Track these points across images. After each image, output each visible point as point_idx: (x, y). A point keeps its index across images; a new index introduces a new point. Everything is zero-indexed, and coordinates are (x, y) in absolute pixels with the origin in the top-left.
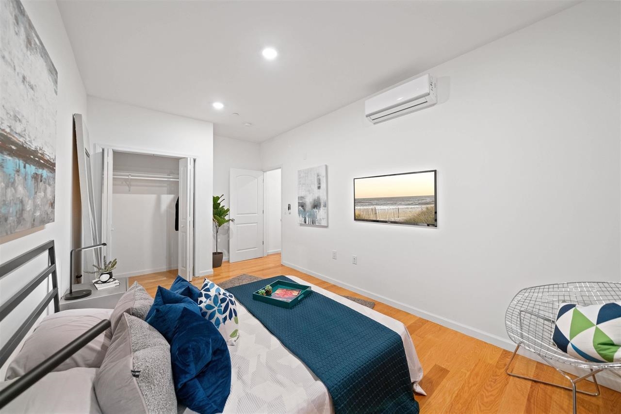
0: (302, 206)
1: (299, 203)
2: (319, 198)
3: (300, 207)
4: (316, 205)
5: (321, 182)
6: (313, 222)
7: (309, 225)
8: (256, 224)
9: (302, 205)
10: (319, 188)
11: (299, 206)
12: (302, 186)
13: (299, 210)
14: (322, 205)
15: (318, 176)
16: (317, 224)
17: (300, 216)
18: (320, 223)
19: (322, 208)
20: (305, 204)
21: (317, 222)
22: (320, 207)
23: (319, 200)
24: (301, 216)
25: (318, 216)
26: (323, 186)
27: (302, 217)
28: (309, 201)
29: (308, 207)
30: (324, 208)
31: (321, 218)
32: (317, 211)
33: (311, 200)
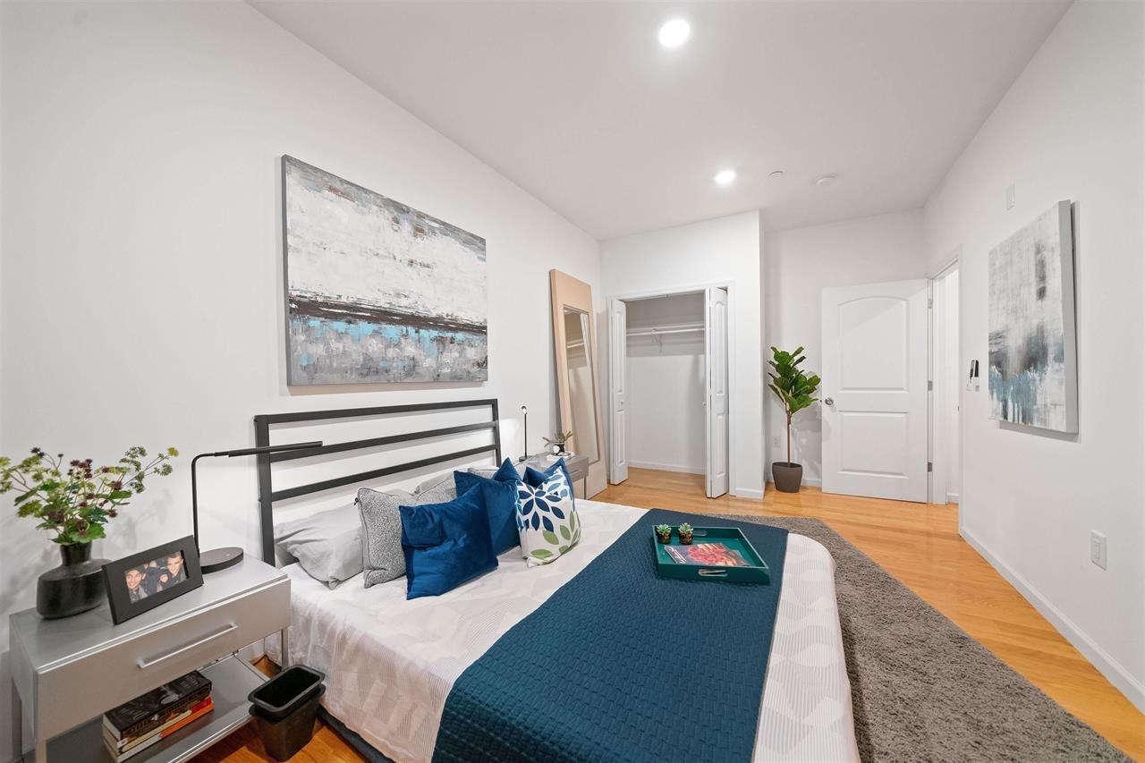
0: (999, 364)
1: (991, 353)
2: (1041, 330)
3: (994, 367)
4: (1035, 358)
5: (1047, 273)
6: (1026, 417)
7: (1013, 427)
8: (903, 415)
9: (998, 360)
10: (1042, 293)
11: (991, 363)
12: (998, 299)
13: (990, 376)
14: (1051, 356)
15: (1038, 251)
16: (1036, 424)
17: (992, 394)
18: (1044, 421)
19: (1051, 366)
20: (1005, 355)
21: (1035, 415)
22: (1044, 364)
23: (1043, 337)
24: (995, 396)
25: (1038, 397)
26: (1055, 284)
27: (998, 398)
28: (1015, 344)
29: (1014, 362)
30: (1057, 366)
31: (1049, 401)
32: (1036, 376)
33: (1020, 342)
